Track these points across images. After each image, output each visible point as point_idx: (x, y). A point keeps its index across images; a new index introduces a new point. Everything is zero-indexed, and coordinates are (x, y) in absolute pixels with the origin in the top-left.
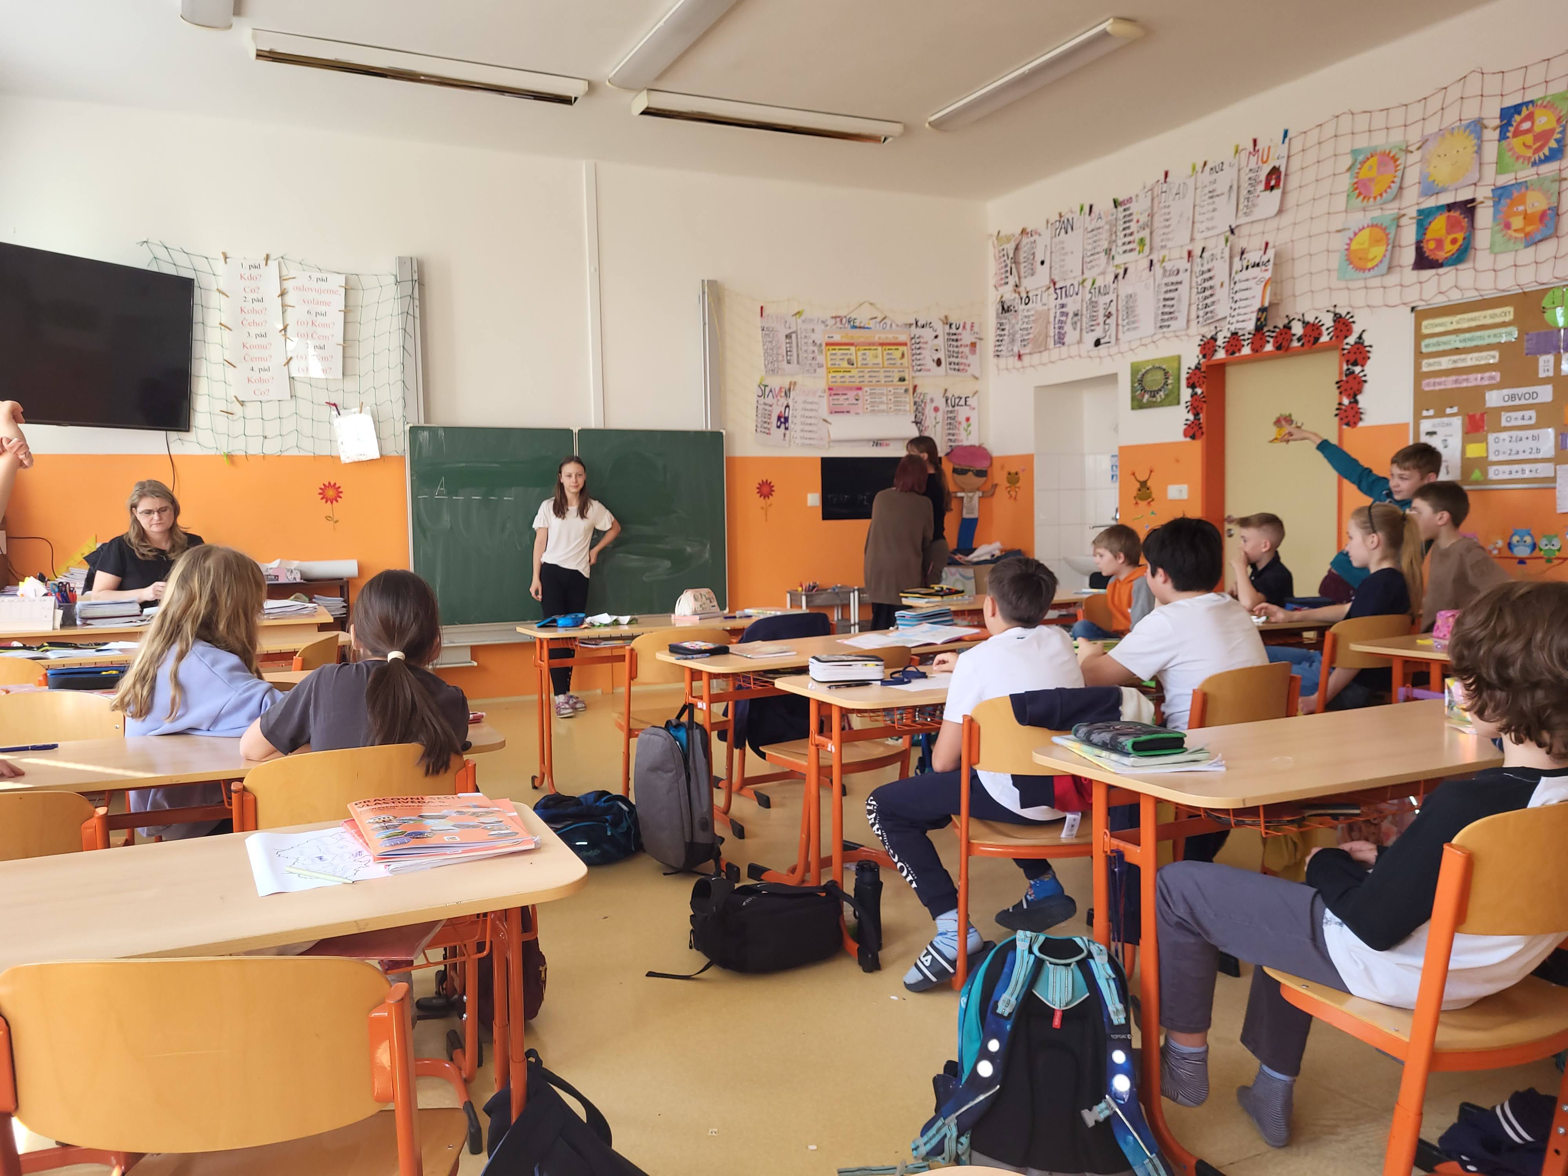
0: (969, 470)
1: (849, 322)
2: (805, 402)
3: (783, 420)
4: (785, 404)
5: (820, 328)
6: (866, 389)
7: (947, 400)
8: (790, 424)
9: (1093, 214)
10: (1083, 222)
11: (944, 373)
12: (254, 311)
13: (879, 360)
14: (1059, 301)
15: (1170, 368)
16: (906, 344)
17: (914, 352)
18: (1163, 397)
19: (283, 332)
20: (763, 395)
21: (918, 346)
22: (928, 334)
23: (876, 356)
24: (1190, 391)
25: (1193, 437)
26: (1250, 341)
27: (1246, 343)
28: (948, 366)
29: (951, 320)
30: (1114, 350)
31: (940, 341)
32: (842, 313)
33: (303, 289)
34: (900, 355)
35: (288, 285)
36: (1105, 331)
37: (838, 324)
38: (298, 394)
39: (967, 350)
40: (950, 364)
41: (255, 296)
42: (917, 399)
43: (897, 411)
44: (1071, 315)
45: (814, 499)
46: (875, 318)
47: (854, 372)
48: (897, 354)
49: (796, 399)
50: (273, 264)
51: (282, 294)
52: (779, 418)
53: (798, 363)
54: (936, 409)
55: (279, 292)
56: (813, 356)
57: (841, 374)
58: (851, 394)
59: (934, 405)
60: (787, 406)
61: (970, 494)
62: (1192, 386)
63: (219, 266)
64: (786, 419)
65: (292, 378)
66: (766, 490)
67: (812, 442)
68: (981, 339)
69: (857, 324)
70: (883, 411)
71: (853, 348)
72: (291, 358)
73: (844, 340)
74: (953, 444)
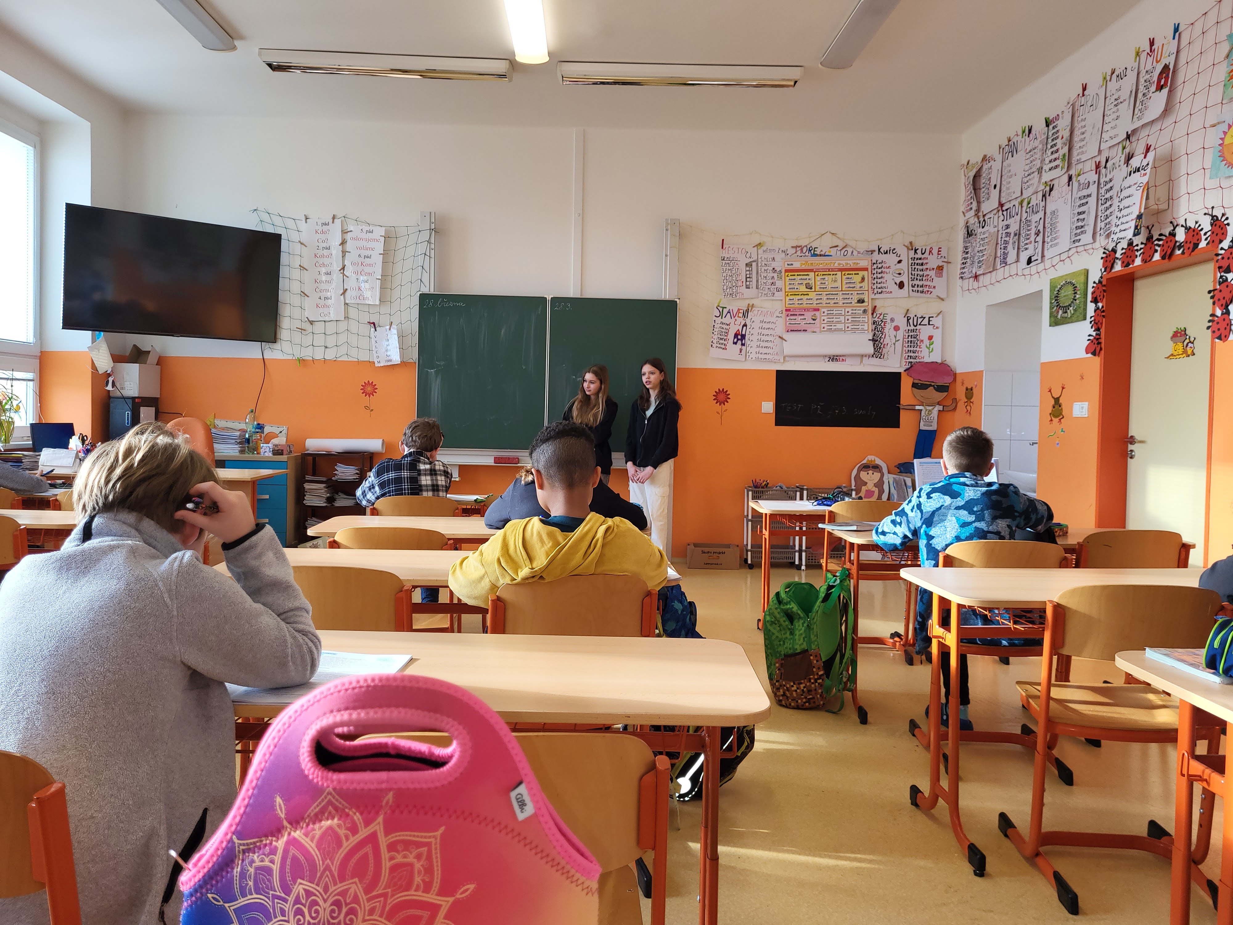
0: (931, 385)
1: (810, 251)
2: (762, 322)
3: (740, 337)
4: (742, 324)
5: (780, 257)
6: (823, 310)
7: (908, 320)
8: (747, 341)
9: (1031, 135)
10: (1025, 144)
11: (907, 296)
12: (323, 256)
13: (838, 284)
14: (1005, 223)
15: (1079, 281)
16: (866, 269)
17: (875, 276)
18: (1072, 312)
19: (342, 271)
20: (721, 315)
21: (879, 271)
22: (890, 259)
23: (836, 281)
24: (1093, 305)
25: (1094, 354)
26: (1142, 251)
27: (1138, 254)
28: (911, 288)
29: (917, 245)
30: (1041, 267)
31: (904, 265)
32: (803, 243)
33: (356, 239)
34: (860, 279)
35: (348, 236)
36: (1035, 249)
37: (799, 253)
38: (350, 316)
39: (932, 273)
40: (913, 287)
41: (324, 245)
42: (876, 319)
43: (854, 330)
44: (1012, 235)
45: (769, 407)
46: (837, 246)
47: (812, 295)
48: (857, 279)
49: (754, 319)
50: (338, 222)
51: (343, 243)
52: (736, 335)
53: (757, 288)
54: (897, 328)
55: (340, 242)
56: (772, 281)
57: (799, 297)
58: (808, 315)
59: (894, 324)
60: (745, 325)
61: (930, 408)
62: (1095, 301)
63: (302, 225)
64: (743, 337)
65: (346, 304)
66: (722, 397)
67: (767, 357)
68: (948, 262)
69: (818, 252)
70: (841, 330)
71: (812, 274)
72: (347, 289)
73: (803, 267)
74: (912, 360)
